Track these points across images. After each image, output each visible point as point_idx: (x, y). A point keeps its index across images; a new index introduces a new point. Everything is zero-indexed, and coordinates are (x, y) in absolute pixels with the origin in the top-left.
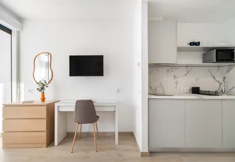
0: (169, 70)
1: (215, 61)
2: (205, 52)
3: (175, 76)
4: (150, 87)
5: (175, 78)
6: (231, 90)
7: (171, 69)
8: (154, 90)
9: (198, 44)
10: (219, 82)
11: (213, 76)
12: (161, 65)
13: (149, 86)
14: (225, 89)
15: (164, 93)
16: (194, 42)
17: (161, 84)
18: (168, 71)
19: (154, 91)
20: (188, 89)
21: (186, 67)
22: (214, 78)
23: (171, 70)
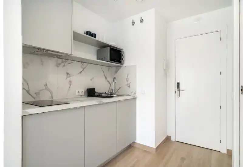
0: (60, 64)
1: (109, 60)
2: (99, 48)
3: (68, 74)
4: (26, 91)
5: (68, 75)
6: (118, 90)
7: (62, 62)
8: (34, 95)
9: (94, 35)
10: (109, 83)
11: (105, 76)
12: (48, 52)
13: (23, 89)
14: (114, 90)
15: (52, 99)
16: (91, 32)
17: (46, 85)
18: (58, 65)
19: (33, 97)
20: (83, 91)
21: (82, 62)
22: (106, 78)
23: (63, 64)
